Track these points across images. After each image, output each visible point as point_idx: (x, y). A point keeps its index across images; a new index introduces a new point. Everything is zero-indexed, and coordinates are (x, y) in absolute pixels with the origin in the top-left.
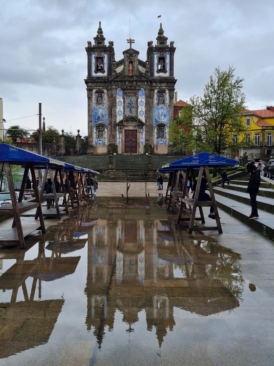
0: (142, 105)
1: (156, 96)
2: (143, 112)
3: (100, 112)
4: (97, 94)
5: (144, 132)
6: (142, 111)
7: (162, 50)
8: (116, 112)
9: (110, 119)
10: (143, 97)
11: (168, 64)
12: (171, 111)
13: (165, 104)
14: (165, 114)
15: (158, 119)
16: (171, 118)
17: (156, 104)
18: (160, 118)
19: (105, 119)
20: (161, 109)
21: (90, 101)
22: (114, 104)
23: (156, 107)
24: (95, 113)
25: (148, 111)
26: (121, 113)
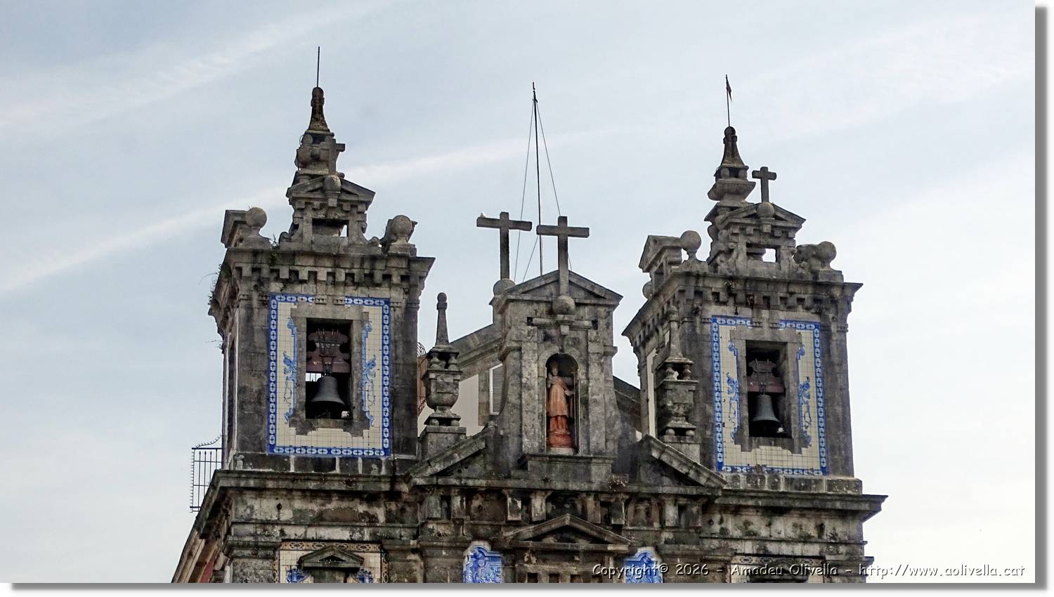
7: (767, 299)
11: (812, 390)
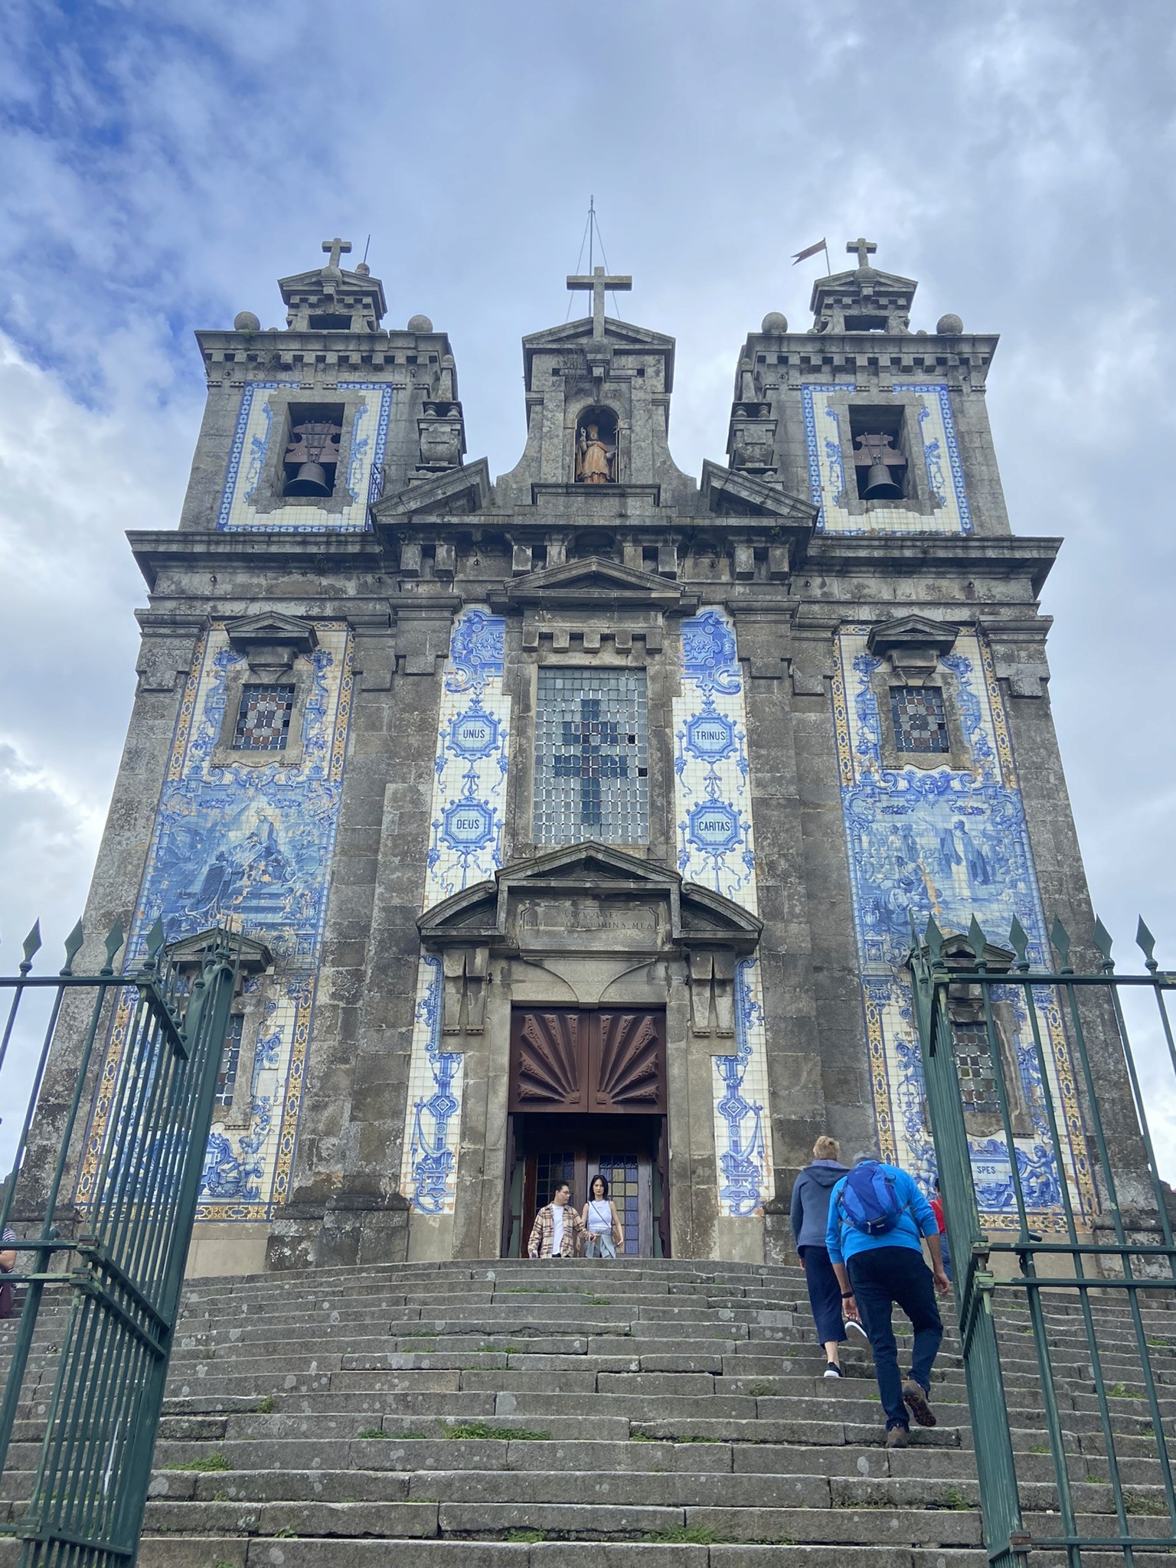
0: (722, 753)
1: (852, 684)
2: (735, 817)
3: (251, 821)
4: (242, 664)
5: (756, 1036)
6: (714, 805)
7: (873, 361)
8: (423, 816)
9: (348, 891)
10: (724, 679)
11: (943, 450)
12: (1049, 818)
13: (966, 759)
14: (986, 850)
15: (903, 899)
16: (1060, 892)
17: (864, 753)
18: (931, 892)
19: (294, 898)
20: (931, 796)
21: (157, 722)
22: (414, 741)
23: (873, 785)
24: (189, 831)
25: (785, 807)
26: (482, 820)
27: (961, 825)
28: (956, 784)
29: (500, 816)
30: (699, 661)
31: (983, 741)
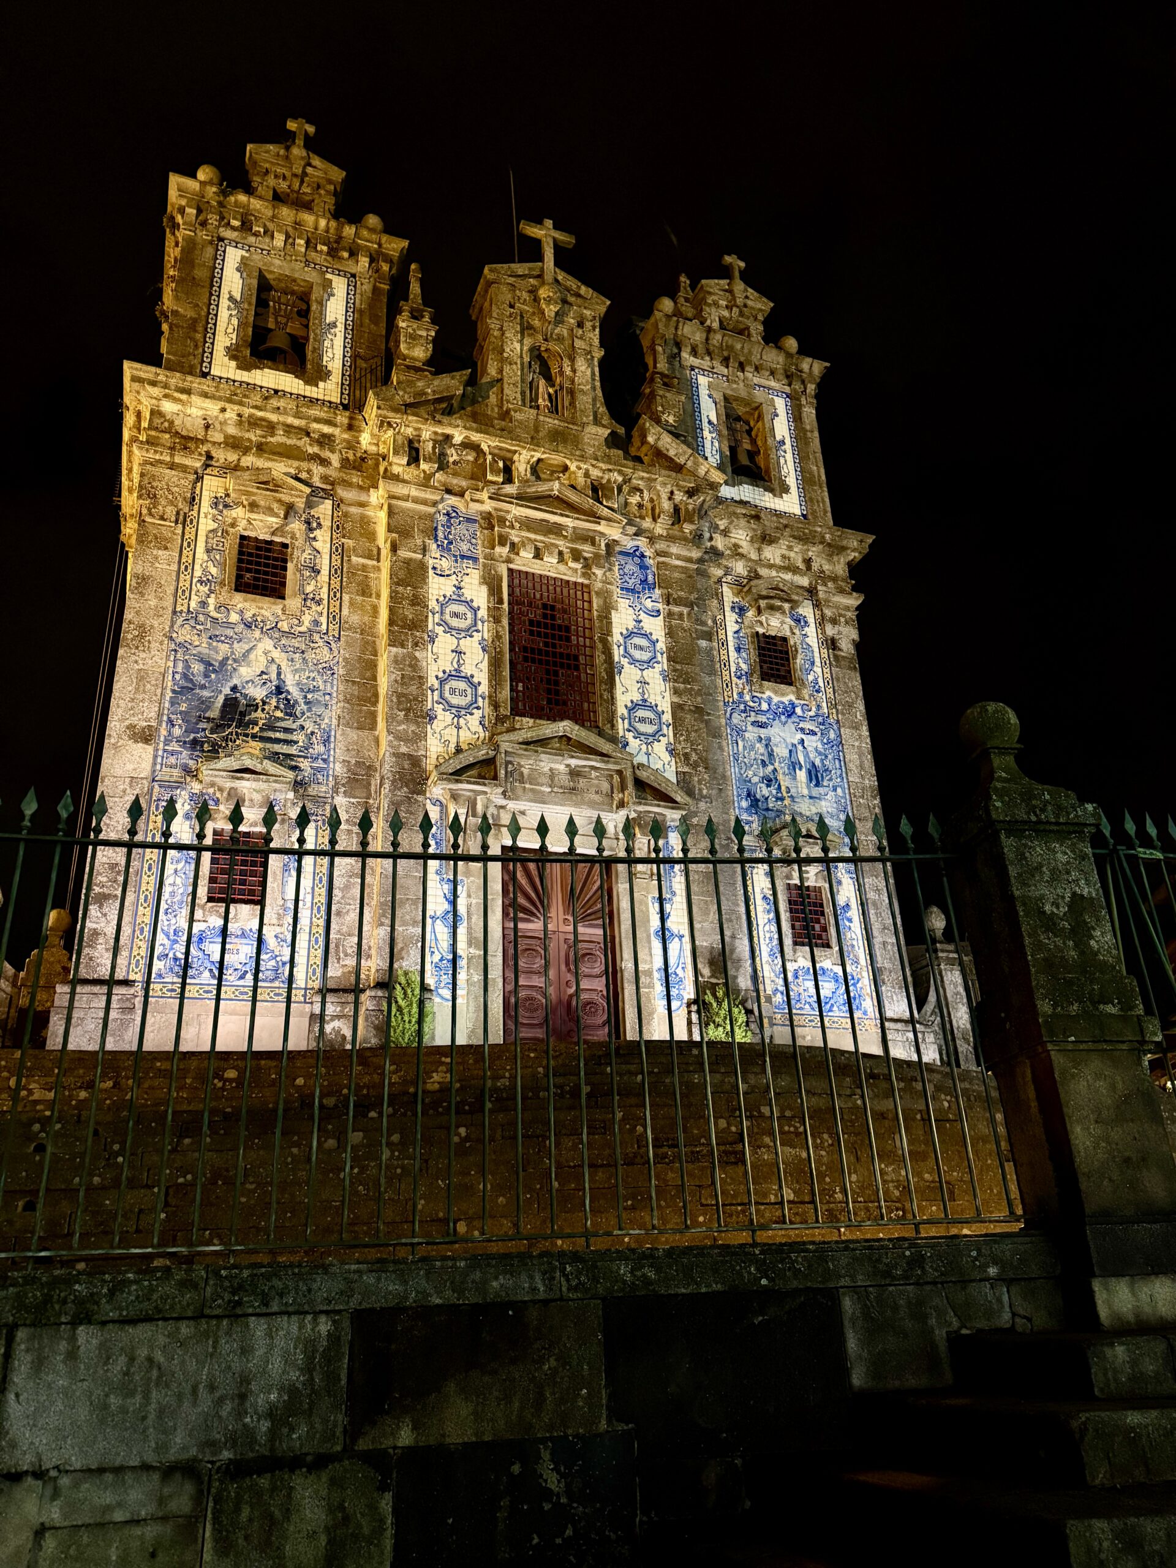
1: (731, 623)
4: (238, 513)
6: (644, 704)
7: (741, 364)
8: (422, 680)
11: (788, 446)
12: (857, 744)
13: (805, 693)
14: (818, 762)
15: (765, 792)
16: (862, 797)
17: (739, 678)
18: (783, 788)
19: (306, 735)
20: (783, 718)
21: (160, 552)
22: (409, 613)
23: (745, 703)
24: (202, 661)
25: (694, 712)
26: (469, 690)
27: (803, 740)
28: (798, 711)
29: (484, 689)
30: (630, 586)
31: (816, 679)
